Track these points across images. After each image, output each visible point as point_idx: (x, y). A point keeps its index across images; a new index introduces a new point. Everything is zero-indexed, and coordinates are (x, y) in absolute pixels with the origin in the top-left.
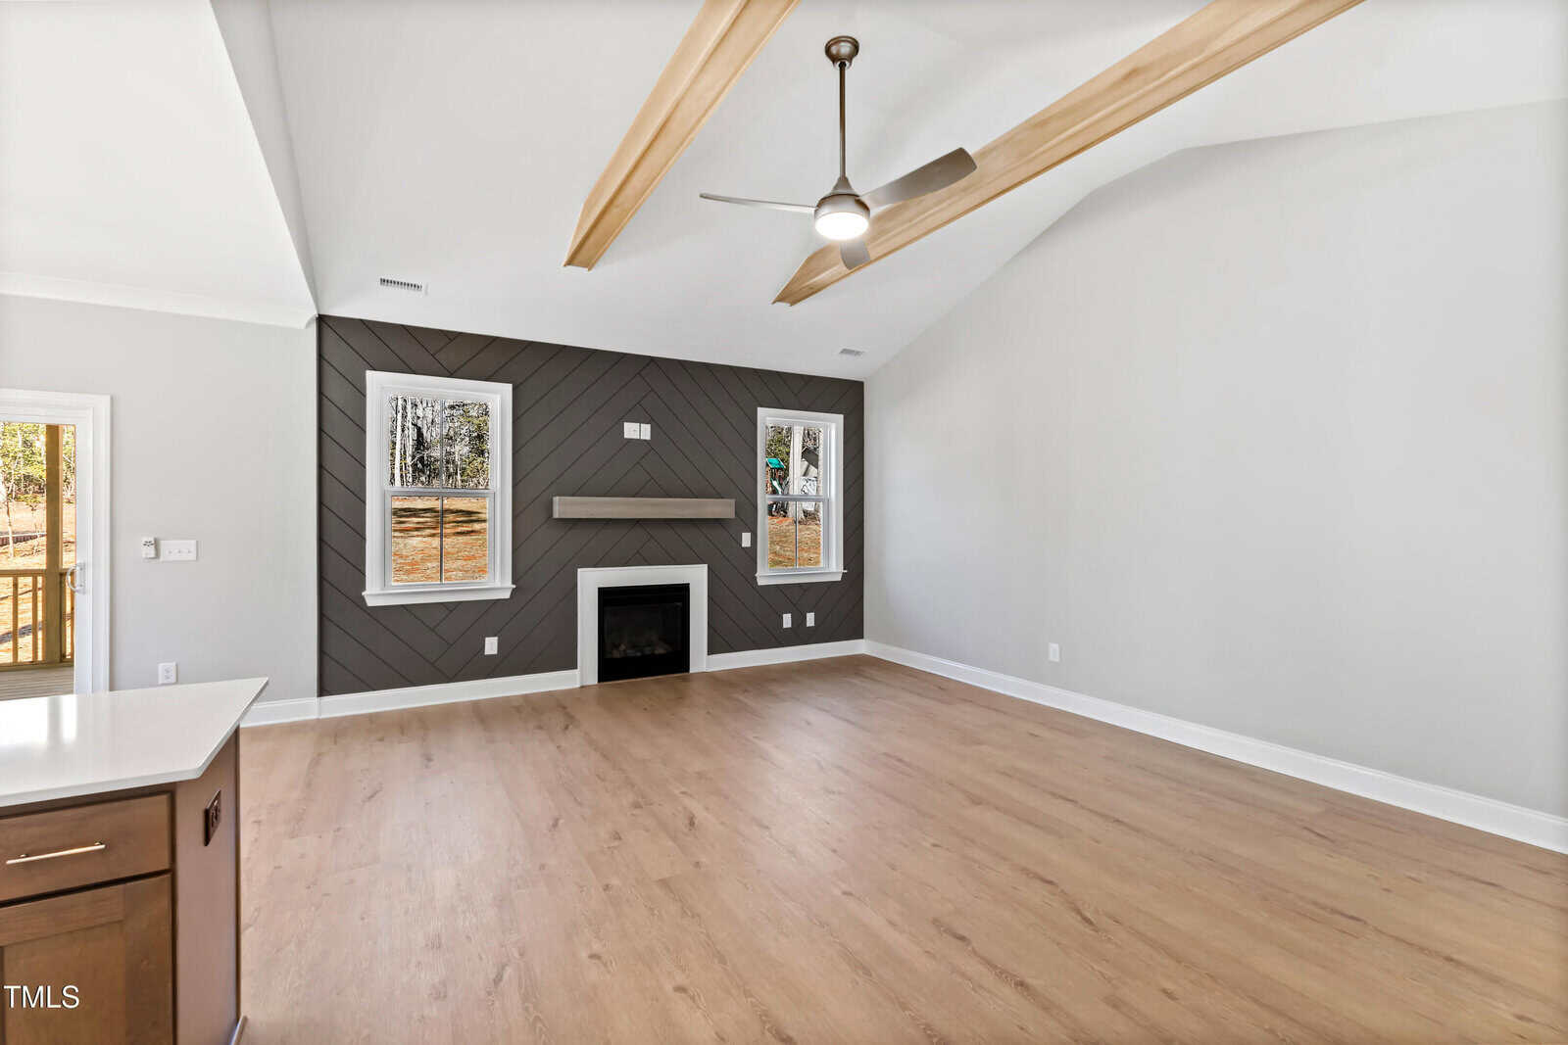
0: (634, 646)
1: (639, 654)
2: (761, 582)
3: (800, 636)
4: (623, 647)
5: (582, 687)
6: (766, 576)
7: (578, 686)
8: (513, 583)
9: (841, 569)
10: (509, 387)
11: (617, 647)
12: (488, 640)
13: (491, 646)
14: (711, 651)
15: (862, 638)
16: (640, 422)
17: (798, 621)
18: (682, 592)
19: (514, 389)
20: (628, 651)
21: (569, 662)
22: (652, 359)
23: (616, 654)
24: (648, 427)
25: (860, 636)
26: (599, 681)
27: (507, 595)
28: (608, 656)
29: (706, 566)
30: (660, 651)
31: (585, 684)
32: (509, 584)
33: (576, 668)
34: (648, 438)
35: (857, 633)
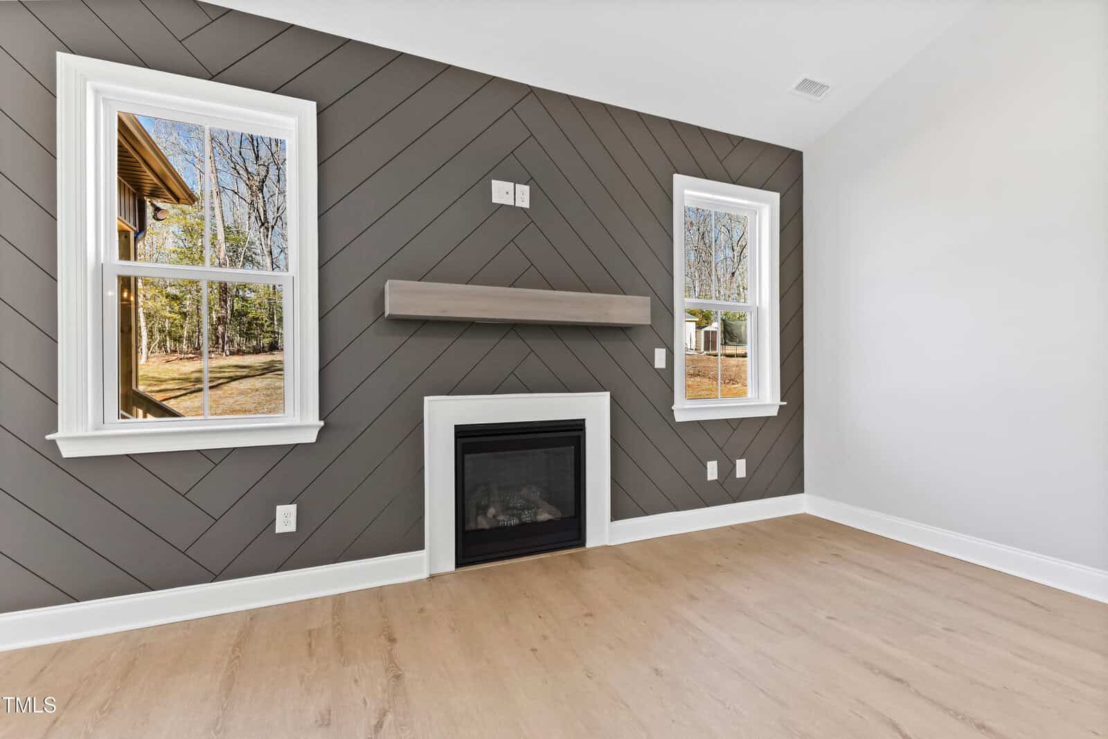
0: (506, 509)
1: (515, 521)
2: (679, 417)
3: (729, 492)
4: (492, 511)
5: (432, 577)
6: (685, 410)
7: (425, 575)
8: (320, 419)
9: (778, 402)
10: (310, 107)
11: (483, 510)
12: (281, 509)
13: (286, 518)
14: (616, 516)
15: (801, 490)
16: (516, 182)
17: (727, 470)
18: (573, 432)
19: (320, 113)
20: (501, 518)
21: (413, 540)
22: (531, 91)
23: (483, 523)
24: (527, 188)
25: (800, 489)
26: (458, 565)
27: (311, 437)
28: (471, 526)
29: (608, 394)
30: (544, 516)
31: (436, 571)
32: (315, 421)
33: (422, 548)
34: (526, 205)
35: (795, 485)
